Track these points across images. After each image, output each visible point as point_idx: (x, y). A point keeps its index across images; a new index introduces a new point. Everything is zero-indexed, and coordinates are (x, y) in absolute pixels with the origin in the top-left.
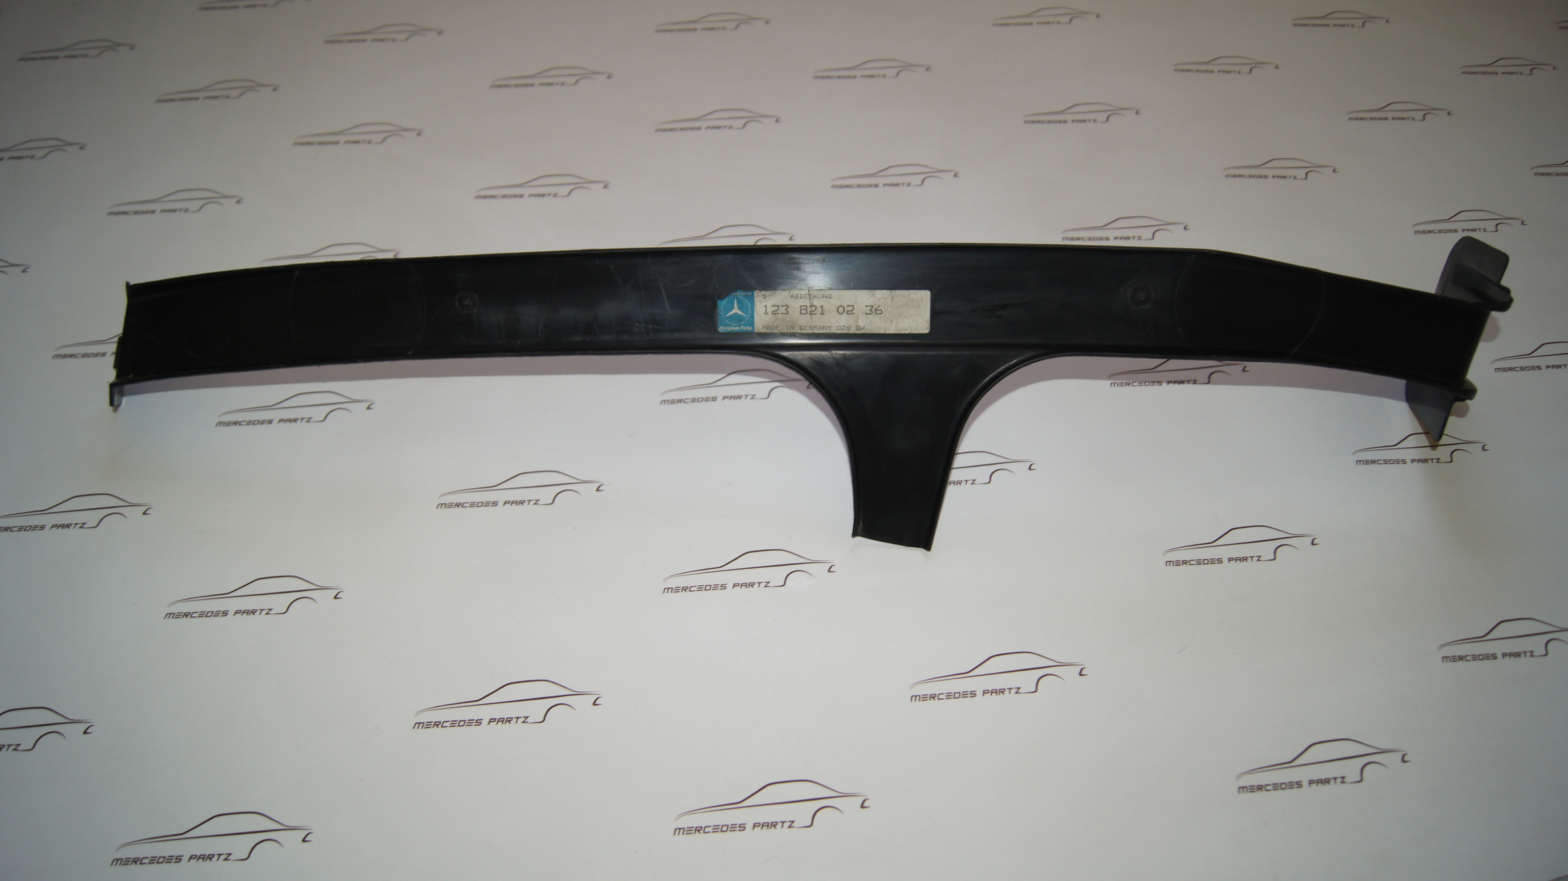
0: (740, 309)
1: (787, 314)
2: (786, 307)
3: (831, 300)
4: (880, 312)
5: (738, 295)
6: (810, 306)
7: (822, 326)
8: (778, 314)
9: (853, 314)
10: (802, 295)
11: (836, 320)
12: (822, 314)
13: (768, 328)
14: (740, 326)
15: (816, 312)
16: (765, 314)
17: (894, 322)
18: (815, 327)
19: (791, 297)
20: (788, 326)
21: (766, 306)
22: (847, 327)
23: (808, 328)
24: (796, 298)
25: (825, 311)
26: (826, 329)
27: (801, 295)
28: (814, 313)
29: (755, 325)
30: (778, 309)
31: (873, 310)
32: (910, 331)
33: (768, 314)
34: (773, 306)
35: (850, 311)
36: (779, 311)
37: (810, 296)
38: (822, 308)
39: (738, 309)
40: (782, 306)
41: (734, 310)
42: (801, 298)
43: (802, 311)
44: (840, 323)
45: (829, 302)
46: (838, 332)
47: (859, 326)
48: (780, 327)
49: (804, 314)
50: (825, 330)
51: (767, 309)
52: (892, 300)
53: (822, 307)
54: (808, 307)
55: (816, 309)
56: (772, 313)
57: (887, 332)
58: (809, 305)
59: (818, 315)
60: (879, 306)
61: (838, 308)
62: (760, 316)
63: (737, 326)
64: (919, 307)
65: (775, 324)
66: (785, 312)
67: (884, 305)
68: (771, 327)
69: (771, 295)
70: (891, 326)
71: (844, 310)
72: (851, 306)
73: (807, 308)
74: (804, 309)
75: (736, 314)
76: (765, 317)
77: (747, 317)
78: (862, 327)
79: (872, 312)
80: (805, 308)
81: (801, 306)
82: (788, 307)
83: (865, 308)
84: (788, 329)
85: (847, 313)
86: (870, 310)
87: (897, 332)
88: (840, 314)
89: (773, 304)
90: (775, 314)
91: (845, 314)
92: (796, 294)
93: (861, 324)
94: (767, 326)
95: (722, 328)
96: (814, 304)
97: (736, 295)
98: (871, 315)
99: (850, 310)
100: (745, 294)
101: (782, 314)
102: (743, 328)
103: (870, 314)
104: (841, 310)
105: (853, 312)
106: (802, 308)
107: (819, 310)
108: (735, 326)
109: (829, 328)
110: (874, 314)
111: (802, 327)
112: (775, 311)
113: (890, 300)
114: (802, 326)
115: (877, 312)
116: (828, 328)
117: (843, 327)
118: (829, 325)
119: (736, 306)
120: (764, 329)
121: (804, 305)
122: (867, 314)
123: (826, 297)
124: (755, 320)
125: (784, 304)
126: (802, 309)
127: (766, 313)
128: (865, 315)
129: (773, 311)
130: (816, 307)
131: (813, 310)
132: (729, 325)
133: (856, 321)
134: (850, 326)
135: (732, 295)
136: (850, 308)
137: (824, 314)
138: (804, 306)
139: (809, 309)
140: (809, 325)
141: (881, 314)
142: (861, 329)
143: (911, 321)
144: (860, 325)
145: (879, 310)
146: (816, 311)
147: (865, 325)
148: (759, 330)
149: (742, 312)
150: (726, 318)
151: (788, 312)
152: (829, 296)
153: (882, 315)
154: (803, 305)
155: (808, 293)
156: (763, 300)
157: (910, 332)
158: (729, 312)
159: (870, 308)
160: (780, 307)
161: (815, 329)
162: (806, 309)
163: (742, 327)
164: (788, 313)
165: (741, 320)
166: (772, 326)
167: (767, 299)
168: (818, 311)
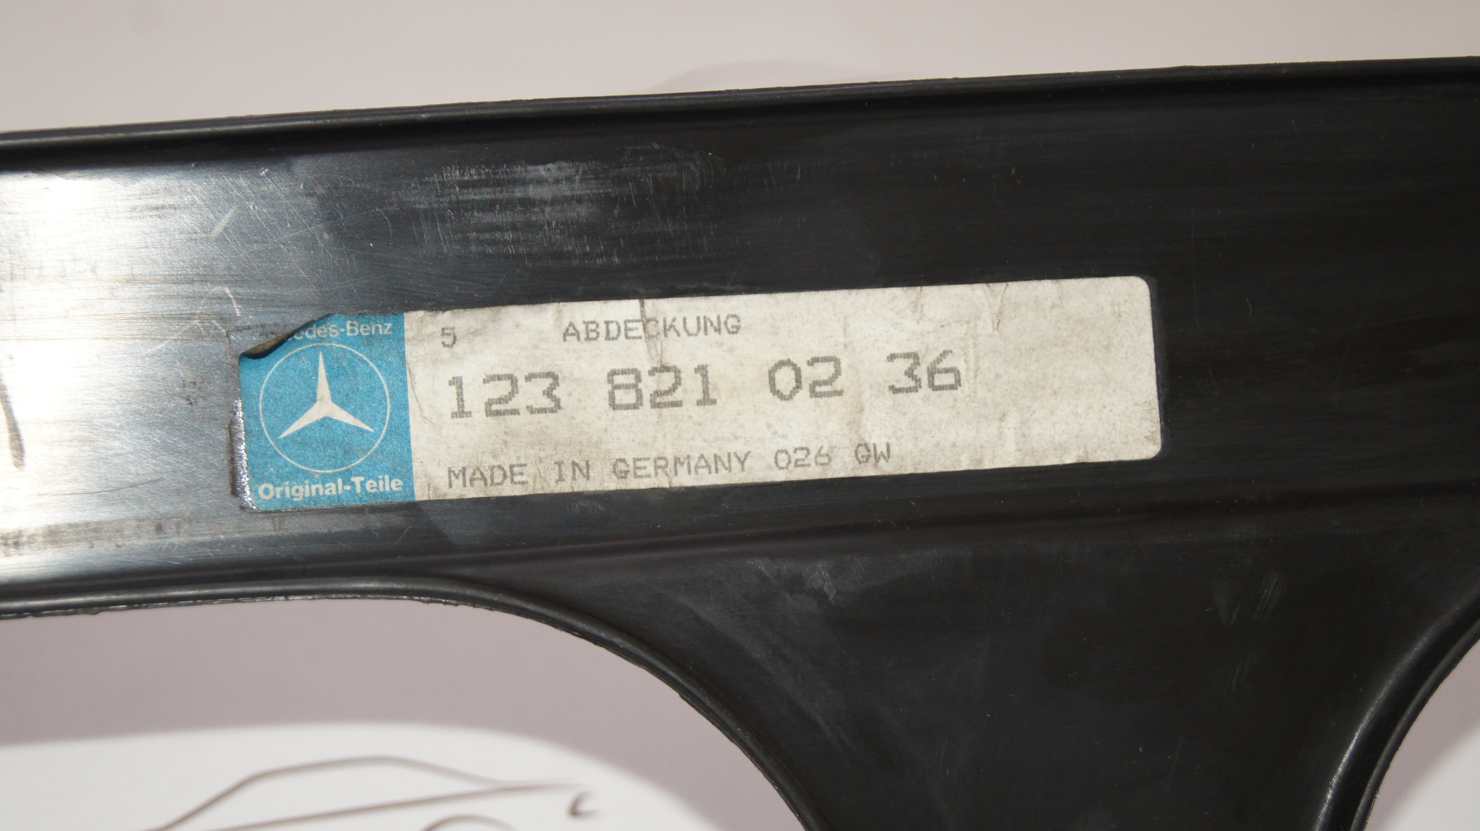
0: (342, 400)
1: (552, 411)
2: (548, 381)
3: (737, 340)
4: (948, 379)
5: (330, 340)
6: (652, 372)
7: (709, 454)
8: (515, 412)
9: (840, 393)
10: (613, 327)
11: (769, 426)
12: (707, 400)
13: (472, 480)
14: (346, 475)
15: (678, 395)
16: (454, 415)
17: (1013, 421)
18: (677, 461)
19: (566, 334)
20: (559, 464)
21: (457, 382)
22: (819, 454)
23: (651, 469)
24: (588, 338)
25: (716, 388)
26: (729, 469)
27: (607, 323)
28: (669, 398)
29: (416, 466)
30: (514, 391)
31: (921, 372)
32: (1081, 452)
33: (469, 414)
34: (490, 379)
35: (825, 383)
36: (519, 402)
37: (651, 326)
38: (705, 376)
39: (334, 400)
40: (529, 377)
41: (317, 406)
42: (608, 338)
43: (618, 393)
44: (784, 437)
45: (731, 350)
46: (780, 476)
47: (866, 446)
48: (530, 470)
49: (627, 407)
50: (723, 472)
51: (466, 397)
52: (998, 323)
53: (702, 370)
54: (645, 376)
55: (678, 382)
56: (490, 413)
57: (987, 465)
58: (644, 367)
59: (690, 408)
60: (945, 354)
61: (772, 373)
62: (424, 418)
63: (333, 477)
64: (1107, 348)
65: (505, 461)
66: (547, 403)
67: (965, 349)
68: (487, 475)
69: (476, 333)
70: (1000, 434)
71: (798, 380)
72: (826, 359)
73: (638, 379)
74: (627, 387)
75: (325, 423)
76: (456, 428)
77: (376, 436)
78: (882, 448)
79: (918, 380)
80: (630, 379)
81: (613, 373)
82: (554, 377)
83: (885, 366)
84: (561, 479)
85: (814, 394)
86: (910, 373)
87: (1029, 462)
88: (782, 397)
89: (490, 373)
90: (498, 413)
91: (804, 393)
92: (587, 323)
93: (878, 439)
94: (469, 473)
95: (266, 492)
96: (670, 361)
97: (321, 339)
98: (913, 395)
99: (825, 377)
100: (363, 330)
101: (532, 410)
102: (362, 484)
103: (909, 390)
104: (785, 379)
105: (839, 384)
106: (619, 379)
107: (692, 385)
108: (325, 479)
109: (742, 463)
110: (925, 390)
111: (622, 467)
112: (500, 401)
113: (985, 327)
114: (623, 461)
115: (937, 383)
116: (735, 463)
117: (800, 455)
118: (739, 448)
119: (323, 388)
120: (458, 483)
121: (625, 366)
122: (894, 390)
123: (718, 330)
124: (414, 444)
125: (537, 370)
126: (618, 387)
127: (461, 412)
128: (889, 394)
129: (489, 403)
130: (677, 371)
131: (665, 387)
132: (295, 476)
133: (854, 424)
134: (832, 448)
135: (306, 340)
136: (824, 371)
137: (714, 402)
138: (624, 372)
139: (649, 385)
140: (655, 455)
141: (952, 387)
142: (877, 460)
143: (1080, 410)
144: (871, 442)
145: (947, 371)
146: (680, 389)
147: (892, 441)
148: (436, 489)
149: (354, 414)
150: (284, 445)
151: (557, 401)
152: (732, 322)
153: (958, 393)
154: (618, 366)
155: (638, 317)
156: (445, 353)
157: (1085, 460)
158: (295, 417)
159: (907, 364)
160: (521, 382)
161: (682, 470)
162: (635, 386)
163: (357, 480)
164: (558, 406)
165: (348, 453)
166: (492, 468)
167: (459, 348)
168: (685, 391)
